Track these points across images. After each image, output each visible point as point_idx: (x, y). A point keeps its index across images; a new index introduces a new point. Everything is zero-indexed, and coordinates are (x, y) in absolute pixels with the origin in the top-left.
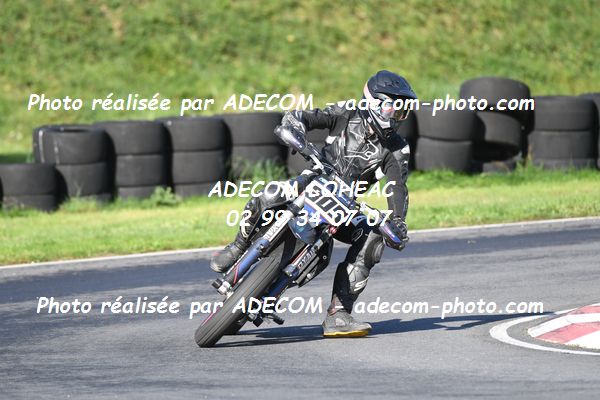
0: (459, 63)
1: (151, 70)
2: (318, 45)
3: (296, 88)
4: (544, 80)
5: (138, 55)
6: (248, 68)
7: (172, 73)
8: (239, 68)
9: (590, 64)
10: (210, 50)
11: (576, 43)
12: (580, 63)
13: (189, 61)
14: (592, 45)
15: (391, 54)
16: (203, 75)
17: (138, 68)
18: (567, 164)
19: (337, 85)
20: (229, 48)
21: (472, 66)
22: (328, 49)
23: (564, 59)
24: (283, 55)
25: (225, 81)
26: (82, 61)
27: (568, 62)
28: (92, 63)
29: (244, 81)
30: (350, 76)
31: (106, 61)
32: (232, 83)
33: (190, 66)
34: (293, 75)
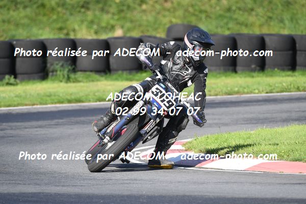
0: (203, 16)
1: (44, 15)
2: (132, 5)
3: (118, 26)
4: (246, 26)
5: (38, 7)
6: (95, 16)
7: (55, 17)
8: (90, 15)
9: (270, 18)
10: (76, 6)
11: (264, 7)
12: (266, 18)
13: (64, 11)
14: (272, 9)
15: (169, 10)
16: (72, 18)
17: (37, 15)
18: (220, 69)
19: (140, 26)
20: (85, 5)
21: (210, 18)
22: (137, 6)
23: (257, 15)
24: (113, 9)
25: (82, 22)
26: (9, 9)
27: (259, 17)
28: (14, 11)
29: (92, 22)
30: (148, 21)
31: (21, 10)
32: (85, 23)
33: (64, 14)
34: (118, 20)
